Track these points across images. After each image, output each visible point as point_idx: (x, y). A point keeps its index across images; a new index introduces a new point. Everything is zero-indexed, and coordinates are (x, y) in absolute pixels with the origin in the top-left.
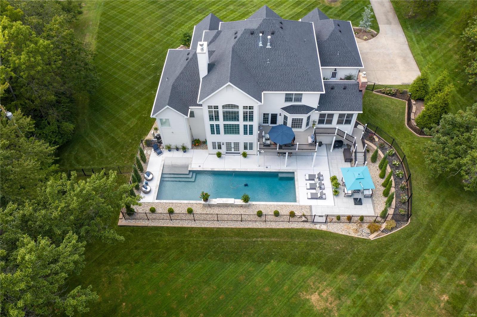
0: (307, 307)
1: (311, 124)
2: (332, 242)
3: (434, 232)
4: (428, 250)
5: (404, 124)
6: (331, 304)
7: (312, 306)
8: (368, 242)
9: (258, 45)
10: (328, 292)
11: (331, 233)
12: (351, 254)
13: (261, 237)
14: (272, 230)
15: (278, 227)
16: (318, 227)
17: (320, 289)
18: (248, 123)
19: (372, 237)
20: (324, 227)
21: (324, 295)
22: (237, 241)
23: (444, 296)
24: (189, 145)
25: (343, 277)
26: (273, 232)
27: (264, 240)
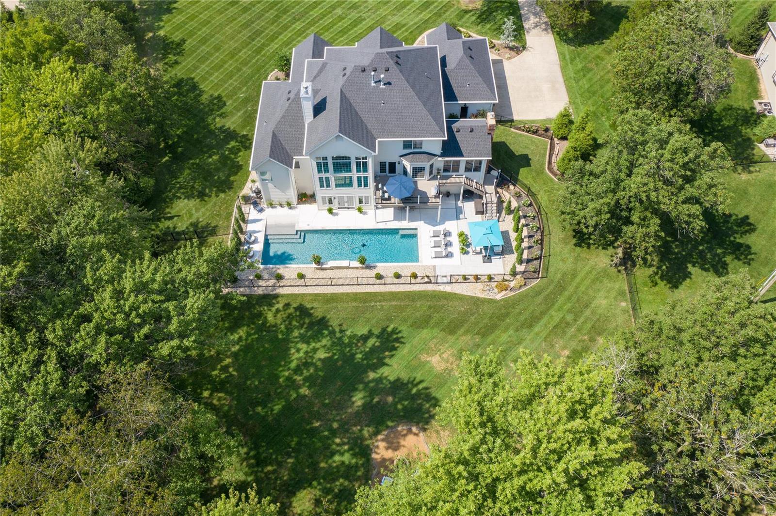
0: (427, 368)
1: (435, 172)
2: (456, 303)
3: (564, 289)
4: (556, 306)
5: (544, 169)
6: (452, 364)
7: (432, 367)
8: (495, 302)
9: (370, 84)
10: (449, 353)
11: (455, 294)
12: (476, 315)
13: (380, 301)
14: (392, 293)
15: (398, 290)
16: (441, 288)
17: (442, 351)
18: (362, 175)
19: (499, 297)
20: (448, 288)
21: (445, 356)
22: (353, 307)
23: (565, 351)
24: (294, 200)
25: (467, 338)
26: (394, 296)
27: (383, 304)
